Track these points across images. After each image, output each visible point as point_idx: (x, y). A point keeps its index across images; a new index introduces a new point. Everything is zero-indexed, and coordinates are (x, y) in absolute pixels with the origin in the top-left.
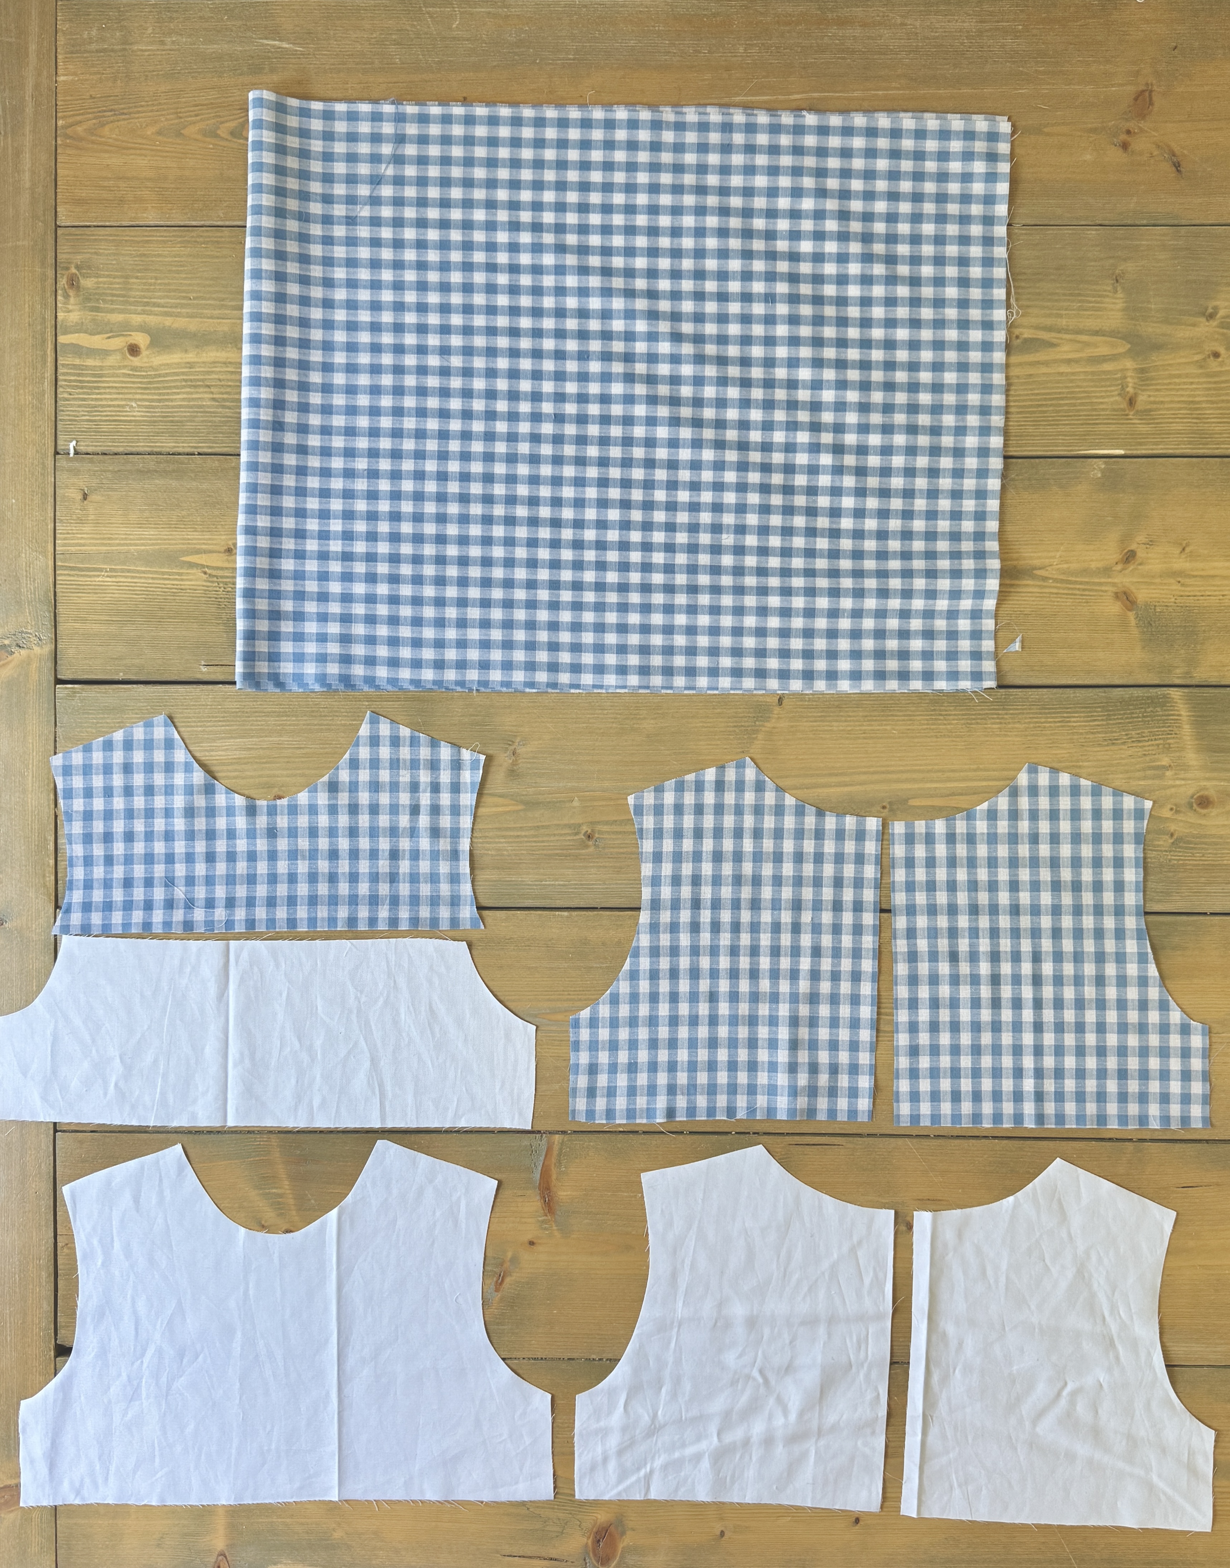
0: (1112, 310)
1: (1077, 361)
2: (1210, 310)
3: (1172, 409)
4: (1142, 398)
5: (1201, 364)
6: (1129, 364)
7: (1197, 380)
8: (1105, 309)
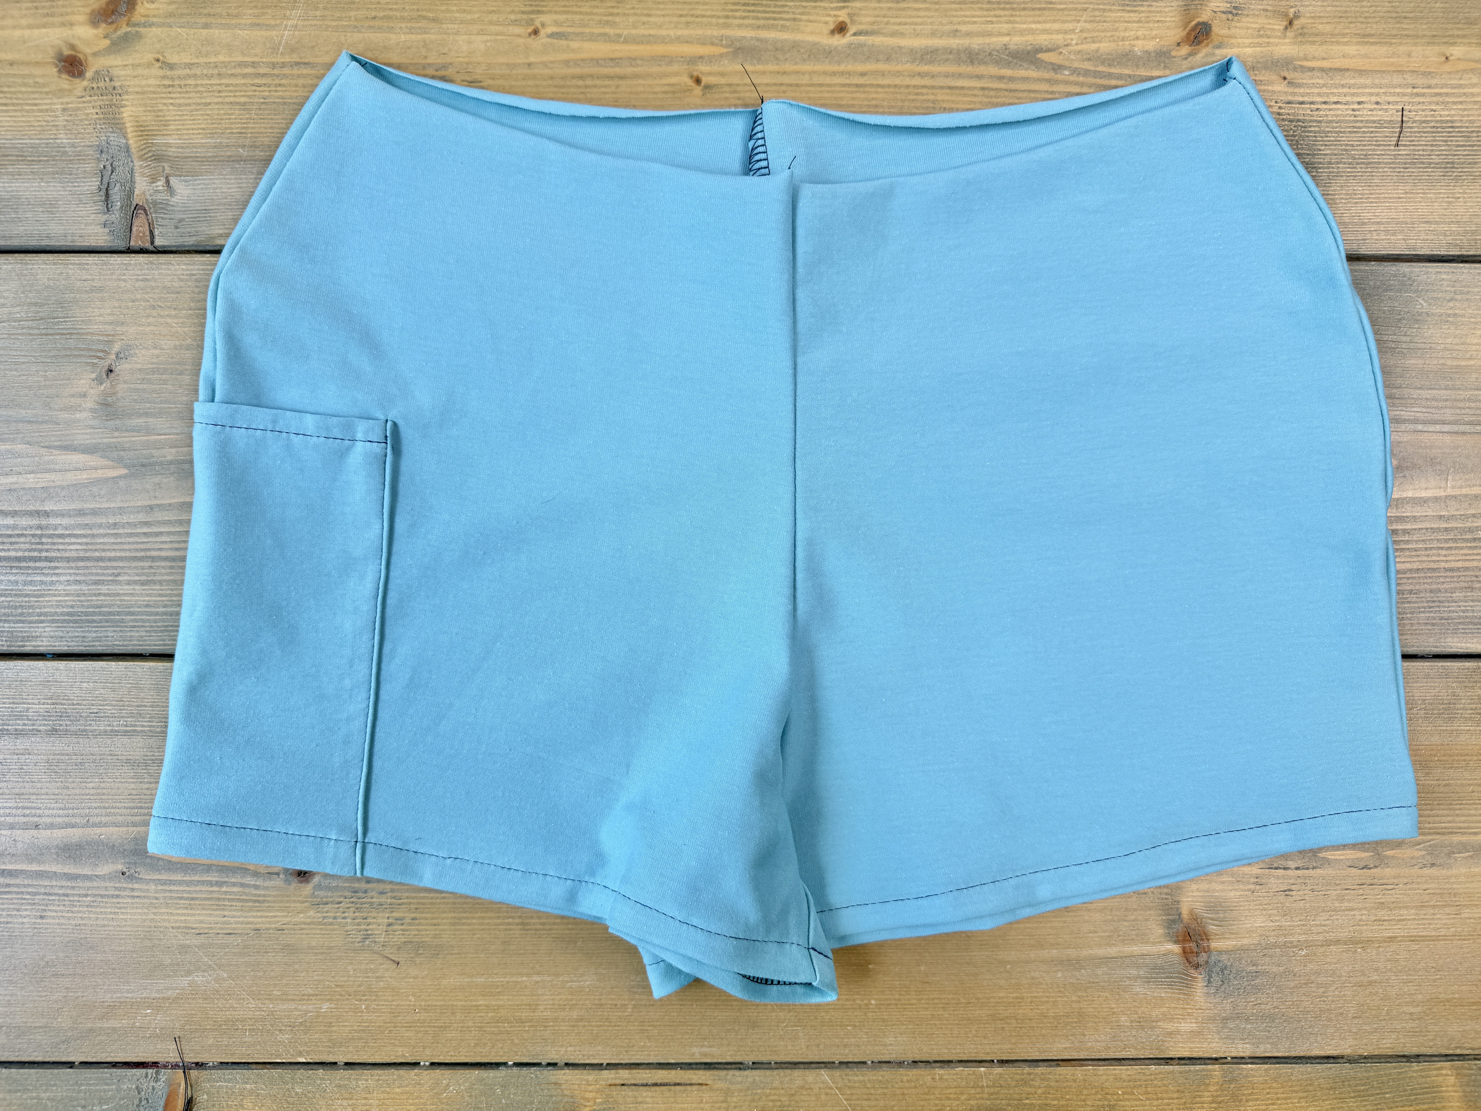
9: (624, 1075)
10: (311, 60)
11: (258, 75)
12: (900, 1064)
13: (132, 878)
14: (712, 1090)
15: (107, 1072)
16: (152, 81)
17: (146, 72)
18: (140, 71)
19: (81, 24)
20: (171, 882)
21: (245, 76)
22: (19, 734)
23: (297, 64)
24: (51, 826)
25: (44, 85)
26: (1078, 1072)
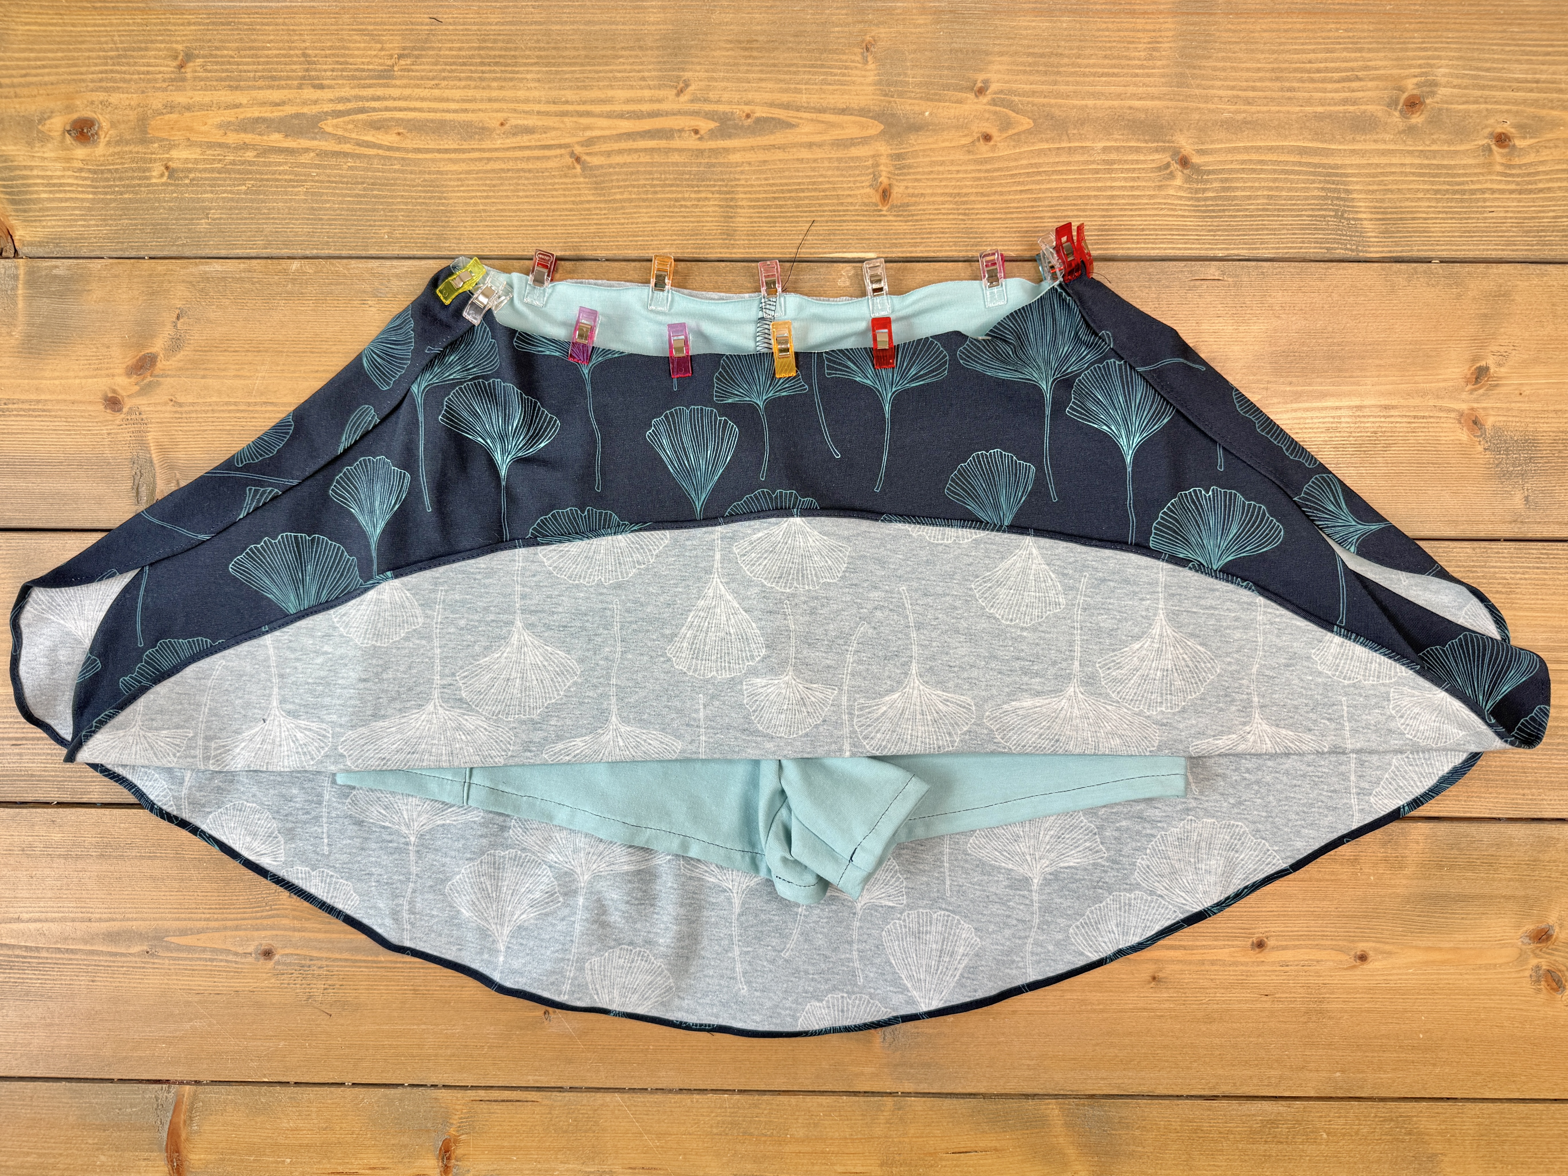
0: (861, 84)
1: (820, 145)
2: (979, 84)
3: (934, 203)
4: (898, 191)
5: (969, 149)
6: (883, 148)
7: (963, 168)
8: (854, 83)
9: (482, 1093)
10: (274, 400)
11: (238, 411)
12: (670, 1091)
13: (153, 955)
14: (541, 1105)
15: (136, 1086)
16: (166, 415)
17: (164, 408)
18: (159, 408)
19: (120, 375)
20: (179, 959)
21: (230, 411)
22: (78, 857)
23: (265, 403)
24: (100, 920)
25: (95, 417)
26: (793, 1100)
